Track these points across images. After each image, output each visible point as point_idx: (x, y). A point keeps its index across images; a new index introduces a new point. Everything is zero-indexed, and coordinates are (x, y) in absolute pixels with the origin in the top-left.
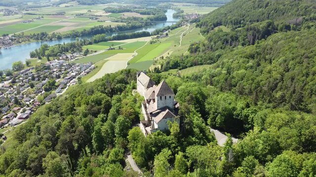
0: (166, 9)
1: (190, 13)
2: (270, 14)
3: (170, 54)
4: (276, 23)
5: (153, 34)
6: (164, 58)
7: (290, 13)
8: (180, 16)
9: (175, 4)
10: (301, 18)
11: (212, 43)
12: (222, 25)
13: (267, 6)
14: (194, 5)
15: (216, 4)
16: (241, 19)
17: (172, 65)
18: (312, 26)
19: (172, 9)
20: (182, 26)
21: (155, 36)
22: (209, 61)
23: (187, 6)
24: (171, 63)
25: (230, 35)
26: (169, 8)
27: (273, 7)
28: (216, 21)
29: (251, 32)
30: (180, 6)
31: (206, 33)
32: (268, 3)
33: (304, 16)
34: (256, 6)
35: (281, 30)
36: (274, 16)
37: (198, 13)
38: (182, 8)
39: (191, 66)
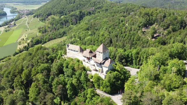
0: (2, 8)
1: (22, 10)
2: (77, 7)
3: (27, 36)
4: (83, 11)
5: (3, 25)
6: (25, 39)
7: (88, 6)
8: (16, 12)
9: (7, 4)
10: (94, 8)
11: (54, 26)
12: (52, 15)
13: (74, 3)
14: (22, 4)
15: (36, 3)
16: (63, 10)
17: (35, 43)
18: (100, 11)
19: (7, 7)
20: (21, 18)
21: (6, 26)
22: (59, 36)
23: (16, 5)
24: (34, 41)
25: (63, 20)
26: (5, 7)
27: (78, 3)
28: (48, 13)
29: (74, 17)
30: (12, 5)
31: (44, 21)
32: (74, 1)
33: (95, 7)
34: (69, 3)
35: (87, 15)
36: (80, 7)
37: (28, 9)
38: (15, 7)
39: (49, 41)
